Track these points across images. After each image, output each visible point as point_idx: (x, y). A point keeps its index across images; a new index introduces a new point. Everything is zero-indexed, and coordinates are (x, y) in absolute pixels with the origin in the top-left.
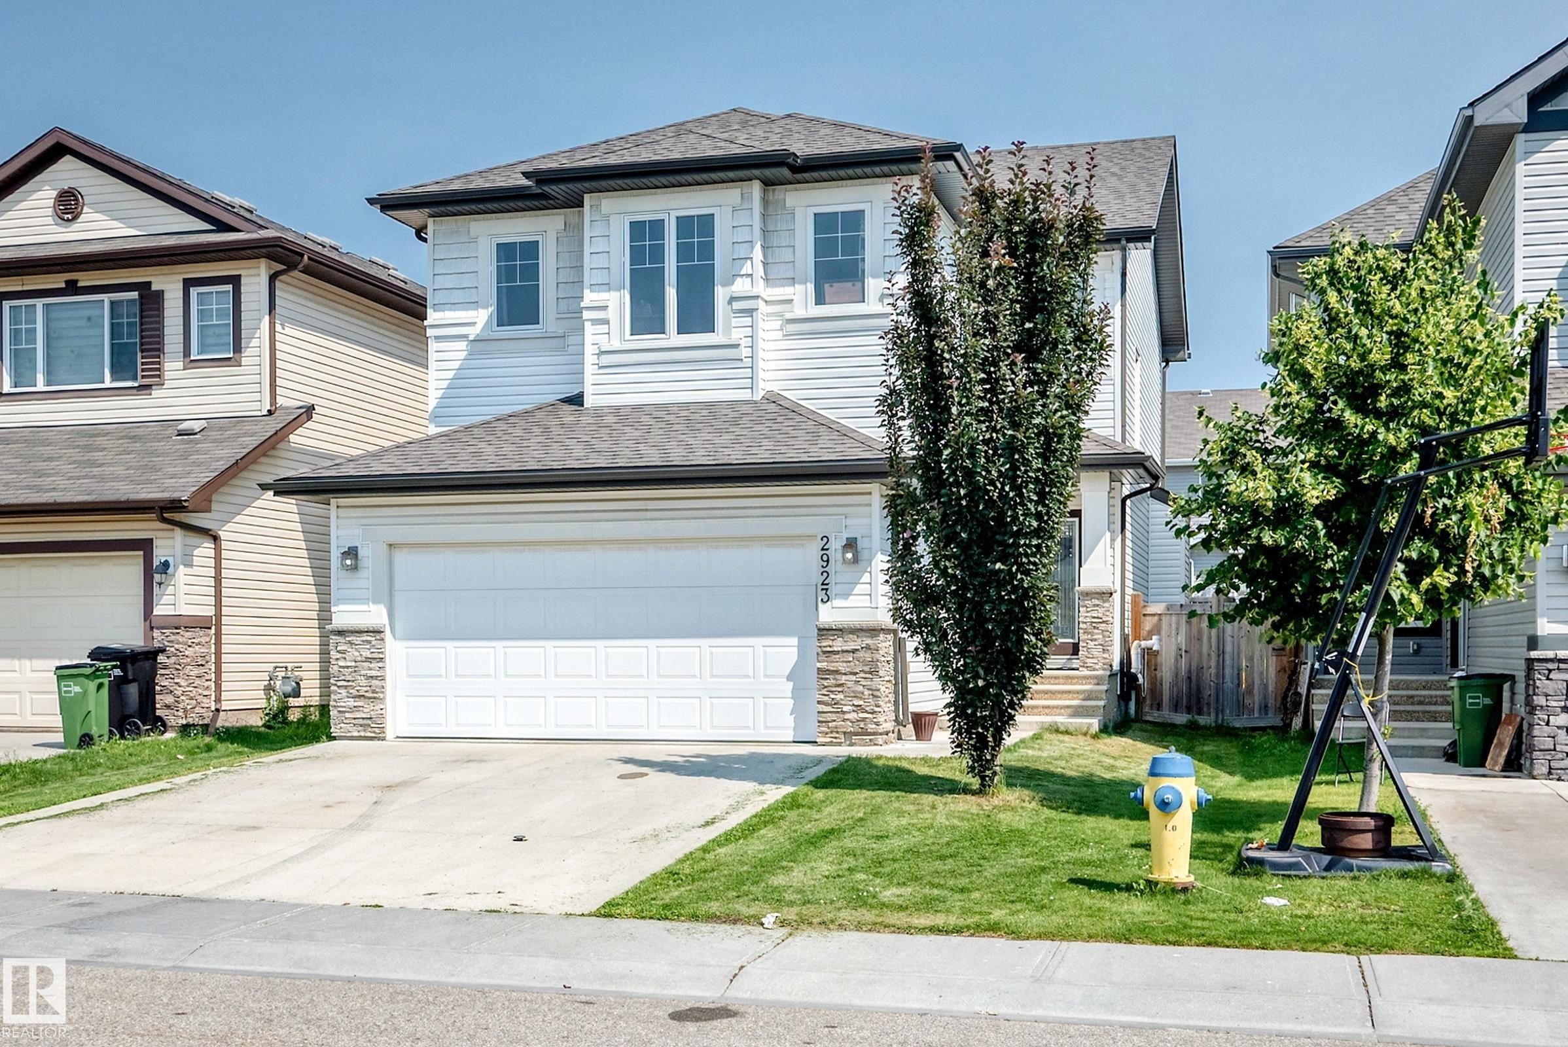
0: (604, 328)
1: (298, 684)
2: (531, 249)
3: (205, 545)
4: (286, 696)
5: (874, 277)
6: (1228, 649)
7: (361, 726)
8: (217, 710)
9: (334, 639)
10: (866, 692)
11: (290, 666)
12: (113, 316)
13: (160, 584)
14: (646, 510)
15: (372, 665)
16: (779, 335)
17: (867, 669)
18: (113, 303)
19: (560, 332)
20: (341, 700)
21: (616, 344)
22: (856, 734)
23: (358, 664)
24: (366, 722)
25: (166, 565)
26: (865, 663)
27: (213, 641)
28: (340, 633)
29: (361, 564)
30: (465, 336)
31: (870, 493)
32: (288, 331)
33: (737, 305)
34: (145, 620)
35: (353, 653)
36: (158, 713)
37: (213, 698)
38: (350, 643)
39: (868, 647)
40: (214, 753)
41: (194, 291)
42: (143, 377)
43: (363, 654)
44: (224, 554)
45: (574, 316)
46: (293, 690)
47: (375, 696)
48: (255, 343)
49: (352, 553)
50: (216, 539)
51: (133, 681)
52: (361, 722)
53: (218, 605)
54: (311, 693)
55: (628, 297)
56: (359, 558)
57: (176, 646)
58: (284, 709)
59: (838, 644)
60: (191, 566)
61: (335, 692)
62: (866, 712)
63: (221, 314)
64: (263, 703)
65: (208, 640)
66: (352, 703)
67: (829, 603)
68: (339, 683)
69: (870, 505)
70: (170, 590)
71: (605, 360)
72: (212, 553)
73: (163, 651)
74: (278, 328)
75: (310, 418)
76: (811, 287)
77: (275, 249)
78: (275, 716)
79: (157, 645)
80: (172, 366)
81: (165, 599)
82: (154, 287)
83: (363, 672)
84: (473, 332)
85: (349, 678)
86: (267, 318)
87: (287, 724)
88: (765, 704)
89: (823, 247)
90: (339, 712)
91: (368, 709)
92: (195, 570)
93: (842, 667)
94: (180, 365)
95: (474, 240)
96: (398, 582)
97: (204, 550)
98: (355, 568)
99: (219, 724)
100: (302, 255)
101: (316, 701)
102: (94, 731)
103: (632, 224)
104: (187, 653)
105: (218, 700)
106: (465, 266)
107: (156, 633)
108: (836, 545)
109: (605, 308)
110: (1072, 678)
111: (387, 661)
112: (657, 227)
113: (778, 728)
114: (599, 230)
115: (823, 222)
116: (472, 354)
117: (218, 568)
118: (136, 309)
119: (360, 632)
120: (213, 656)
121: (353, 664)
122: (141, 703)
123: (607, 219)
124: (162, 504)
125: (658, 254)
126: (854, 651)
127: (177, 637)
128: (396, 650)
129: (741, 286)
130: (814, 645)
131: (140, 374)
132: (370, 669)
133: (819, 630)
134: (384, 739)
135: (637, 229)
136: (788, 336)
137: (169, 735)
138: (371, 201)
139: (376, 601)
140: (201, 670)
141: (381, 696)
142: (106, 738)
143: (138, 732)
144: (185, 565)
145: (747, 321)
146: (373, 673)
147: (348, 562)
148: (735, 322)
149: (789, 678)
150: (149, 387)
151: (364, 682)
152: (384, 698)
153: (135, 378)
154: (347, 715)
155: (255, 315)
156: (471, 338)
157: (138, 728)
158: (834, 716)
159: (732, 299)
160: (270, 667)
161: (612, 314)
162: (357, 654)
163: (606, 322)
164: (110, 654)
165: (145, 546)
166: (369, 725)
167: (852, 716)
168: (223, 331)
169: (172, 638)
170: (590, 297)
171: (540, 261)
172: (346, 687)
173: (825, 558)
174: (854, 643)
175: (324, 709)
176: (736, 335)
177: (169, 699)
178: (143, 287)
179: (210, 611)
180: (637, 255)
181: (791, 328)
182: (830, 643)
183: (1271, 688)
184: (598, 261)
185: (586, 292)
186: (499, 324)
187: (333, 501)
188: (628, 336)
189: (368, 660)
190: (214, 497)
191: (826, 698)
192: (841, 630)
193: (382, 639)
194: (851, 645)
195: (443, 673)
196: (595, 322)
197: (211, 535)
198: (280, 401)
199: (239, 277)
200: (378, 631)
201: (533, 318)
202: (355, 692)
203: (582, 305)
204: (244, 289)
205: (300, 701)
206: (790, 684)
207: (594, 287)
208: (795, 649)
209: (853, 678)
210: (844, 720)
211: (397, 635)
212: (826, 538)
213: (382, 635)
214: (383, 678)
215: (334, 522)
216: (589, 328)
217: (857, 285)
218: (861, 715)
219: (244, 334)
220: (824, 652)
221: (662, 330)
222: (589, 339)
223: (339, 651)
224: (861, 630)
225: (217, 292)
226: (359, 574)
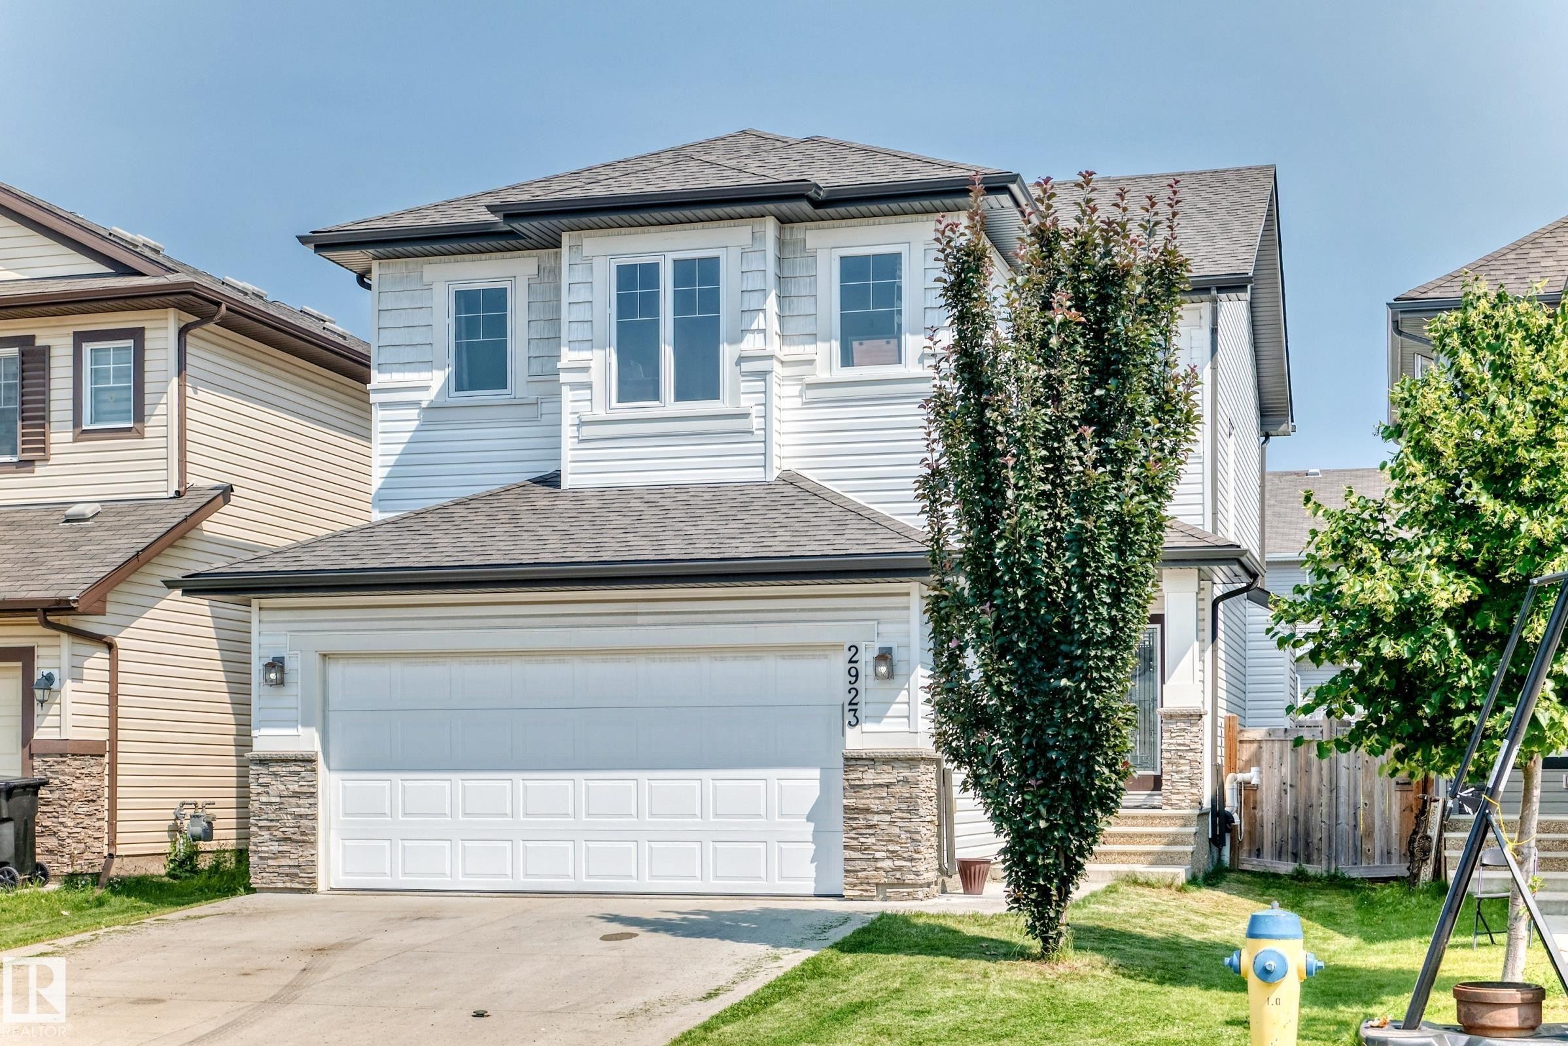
0: (586, 393)
1: (209, 823)
2: (497, 299)
3: (98, 654)
4: (196, 838)
5: (914, 332)
6: (1343, 783)
7: (287, 875)
8: (111, 856)
9: (254, 769)
10: (904, 835)
11: (200, 802)
13: (42, 702)
14: (636, 614)
15: (302, 802)
16: (798, 402)
17: (904, 806)
19: (533, 398)
20: (263, 844)
21: (602, 414)
22: (892, 885)
23: (283, 800)
24: (292, 870)
25: (50, 679)
26: (901, 799)
27: (106, 772)
28: (263, 762)
29: (287, 678)
30: (416, 403)
31: (908, 594)
32: (201, 395)
33: (746, 367)
34: (24, 746)
35: (277, 787)
36: (38, 859)
37: (106, 841)
38: (275, 774)
39: (905, 781)
40: (106, 909)
41: (87, 348)
42: (24, 451)
43: (291, 788)
44: (122, 666)
45: (549, 376)
46: (204, 831)
47: (304, 838)
48: (161, 409)
49: (277, 665)
50: (111, 647)
51: (8, 820)
52: (287, 870)
53: (113, 728)
54: (225, 836)
55: (614, 358)
56: (286, 671)
57: (62, 778)
58: (193, 855)
59: (869, 777)
60: (81, 680)
61: (256, 835)
62: (904, 859)
63: (120, 375)
64: (167, 848)
65: (100, 769)
66: (275, 847)
67: (858, 727)
68: (261, 823)
69: (908, 608)
70: (55, 709)
71: (587, 431)
72: (106, 664)
73: (45, 783)
74: (189, 391)
75: (227, 501)
76: (836, 345)
77: (186, 296)
78: (182, 864)
79: (37, 776)
80: (59, 439)
81: (49, 721)
82: (39, 343)
83: (290, 810)
84: (426, 398)
85: (273, 816)
86: (175, 380)
87: (196, 872)
88: (781, 850)
89: (849, 297)
90: (261, 858)
91: (296, 855)
92: (84, 685)
93: (874, 805)
94: (69, 436)
95: (429, 287)
96: (333, 704)
97: (97, 662)
98: (281, 683)
99: (113, 872)
100: (218, 305)
101: (231, 845)
103: (619, 268)
104: (74, 786)
105: (112, 843)
106: (417, 319)
107: (37, 763)
108: (866, 657)
109: (586, 369)
110: (1153, 818)
111: (320, 796)
112: (650, 273)
113: (796, 879)
114: (579, 275)
115: (852, 268)
116: (425, 425)
117: (114, 682)
118: (16, 369)
119: (285, 761)
120: (106, 790)
121: (278, 800)
122: (17, 847)
123: (589, 262)
124: (45, 605)
125: (651, 303)
126: (888, 785)
127: (63, 767)
129: (751, 344)
130: (839, 778)
131: (19, 447)
132: (299, 806)
133: (847, 759)
134: (314, 891)
135: (626, 275)
136: (809, 404)
137: (50, 887)
138: (303, 240)
139: (306, 724)
140: (92, 807)
141: (312, 838)
143: (13, 883)
144: (73, 680)
145: (759, 385)
146: (302, 811)
147: (273, 676)
148: (744, 387)
149: (809, 818)
150: (31, 463)
151: (290, 821)
152: (316, 842)
153: (13, 453)
154: (271, 862)
155: (161, 376)
156: (424, 405)
157: (14, 878)
158: (864, 864)
159: (741, 360)
160: (177, 803)
161: (596, 375)
162: (283, 787)
163: (589, 386)
165: (25, 656)
166: (296, 875)
167: (887, 864)
168: (121, 395)
169: (57, 768)
170: (568, 357)
171: (509, 314)
172: (268, 828)
173: (853, 672)
174: (887, 775)
175: (242, 855)
176: (747, 402)
177: (52, 843)
178: (26, 343)
179: (103, 735)
180: (625, 306)
181: (813, 394)
182: (859, 775)
183: (1394, 831)
184: (579, 313)
185: (564, 350)
186: (459, 388)
187: (255, 602)
188: (614, 404)
189: (296, 795)
190: (110, 597)
191: (854, 843)
192: (873, 760)
193: (314, 770)
194: (884, 779)
195: (388, 811)
196: (575, 386)
197: (106, 643)
198: (191, 480)
199: (142, 330)
200: (309, 761)
201: (499, 381)
202: (279, 834)
203: (559, 365)
204: (147, 345)
205: (212, 845)
206: (811, 826)
207: (574, 344)
208: (817, 783)
209: (887, 818)
210: (877, 869)
211: (332, 765)
212: (854, 648)
213: (313, 765)
214: (314, 817)
215: (255, 627)
216: (567, 394)
217: (894, 342)
218: (897, 863)
219: (148, 399)
220: (852, 786)
221: (656, 396)
222: (567, 407)
223: (260, 785)
224: (897, 759)
225: (114, 349)
226: (284, 691)
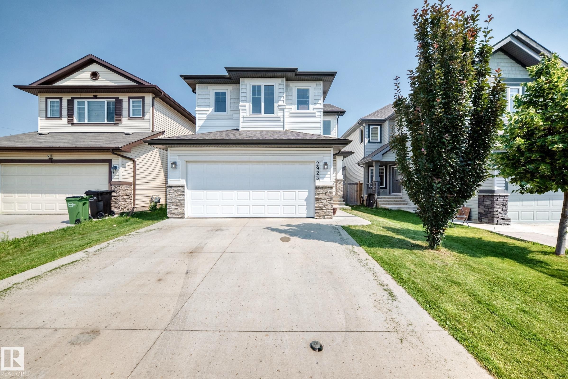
0: (245, 111)
1: (159, 199)
2: (224, 94)
3: (130, 162)
4: (156, 202)
5: (312, 104)
6: (348, 191)
7: (177, 214)
8: (134, 208)
9: (168, 189)
10: (329, 204)
11: (157, 195)
12: (108, 105)
13: (113, 172)
14: (266, 153)
15: (181, 197)
16: (288, 116)
17: (329, 198)
18: (108, 102)
19: (231, 114)
20: (170, 207)
21: (248, 115)
22: (326, 215)
23: (176, 196)
24: (178, 213)
25: (116, 167)
26: (328, 196)
27: (133, 189)
28: (170, 187)
29: (177, 167)
30: (206, 114)
31: (330, 150)
32: (158, 113)
33: (280, 107)
34: (109, 183)
35: (174, 193)
36: (112, 210)
37: (132, 204)
38: (174, 190)
39: (330, 192)
40: (129, 223)
41: (131, 100)
42: (116, 121)
43: (178, 193)
44: (137, 165)
45: (237, 107)
46: (158, 201)
47: (182, 205)
48: (148, 114)
49: (175, 163)
50: (134, 161)
51: (101, 201)
52: (177, 213)
53: (134, 179)
54: (163, 201)
55: (251, 105)
56: (177, 165)
57: (119, 190)
58: (155, 206)
59: (321, 191)
60: (125, 168)
61: (169, 204)
62: (329, 210)
63: (139, 106)
64: (149, 205)
65: (131, 188)
66: (174, 207)
67: (319, 180)
68: (170, 202)
69: (330, 153)
70: (117, 174)
71: (245, 119)
72: (133, 165)
73: (113, 192)
74: (155, 111)
75: (163, 134)
76: (296, 106)
77: (153, 89)
78: (153, 208)
79: (113, 190)
80: (125, 119)
81: (116, 177)
82: (120, 98)
83: (178, 199)
84: (208, 113)
85: (173, 200)
86: (152, 108)
87: (156, 210)
88: (299, 207)
89: (299, 97)
90: (170, 210)
91: (179, 209)
92: (126, 169)
93: (322, 197)
94: (127, 118)
95: (209, 91)
96: (189, 173)
97: (130, 164)
98: (175, 168)
99: (135, 211)
100: (162, 93)
101: (164, 203)
102: (81, 218)
103: (252, 86)
104: (123, 192)
105: (134, 205)
106: (206, 97)
107: (112, 187)
108: (321, 165)
109: (245, 106)
110: (335, 197)
111: (186, 195)
112: (259, 87)
113: (302, 214)
114: (244, 87)
115: (299, 90)
116: (208, 118)
117: (135, 169)
118: (114, 104)
119: (177, 187)
120: (133, 193)
121: (175, 196)
122: (104, 208)
123: (246, 85)
124: (113, 148)
125: (259, 94)
126: (326, 193)
127: (119, 188)
128: (188, 193)
129: (280, 103)
130: (313, 191)
131: (115, 120)
132: (180, 198)
133: (316, 187)
134: (184, 218)
135: (254, 87)
136: (291, 117)
137: (116, 216)
138: (181, 76)
139: (182, 178)
140: (128, 197)
141: (184, 205)
142: (88, 219)
143: (102, 216)
144: (122, 167)
145: (282, 111)
146: (181, 199)
147: (173, 166)
148: (279, 112)
149: (305, 200)
150: (118, 123)
151: (178, 201)
152: (185, 206)
153: (114, 122)
154: (173, 211)
155: (149, 107)
156: (208, 114)
157: (102, 215)
158: (320, 211)
159: (279, 106)
160: (151, 195)
161: (247, 108)
162: (176, 193)
163: (246, 110)
164: (92, 193)
165: (109, 162)
166: (180, 214)
167: (325, 211)
168: (140, 111)
169: (118, 188)
170: (241, 104)
171: (226, 97)
172: (172, 203)
173: (318, 167)
174: (325, 191)
175: (166, 205)
176: (279, 115)
177: (117, 205)
178: (117, 98)
179: (132, 181)
180: (253, 94)
181: (291, 115)
182: (319, 191)
183: (356, 198)
184: (243, 95)
185: (240, 103)
186: (215, 111)
187: (169, 148)
188: (251, 114)
189: (179, 195)
190: (132, 149)
191: (318, 206)
192: (322, 187)
193: (184, 189)
194: (325, 192)
195: (203, 199)
196: (243, 110)
197: (132, 160)
198: (155, 129)
199: (144, 97)
200: (183, 187)
201: (224, 110)
202: (175, 204)
203: (239, 105)
204: (145, 100)
205: (160, 203)
206: (306, 202)
207: (243, 101)
208: (307, 192)
209: (325, 200)
210: (323, 212)
211: (189, 188)
212: (318, 162)
213: (184, 188)
214: (184, 200)
215: (169, 154)
216: (241, 111)
217: (307, 106)
218: (328, 210)
219: (145, 111)
220: (317, 193)
221: (260, 112)
222: (241, 114)
223: (170, 192)
224: (328, 187)
225: (138, 101)
226: (177, 170)
